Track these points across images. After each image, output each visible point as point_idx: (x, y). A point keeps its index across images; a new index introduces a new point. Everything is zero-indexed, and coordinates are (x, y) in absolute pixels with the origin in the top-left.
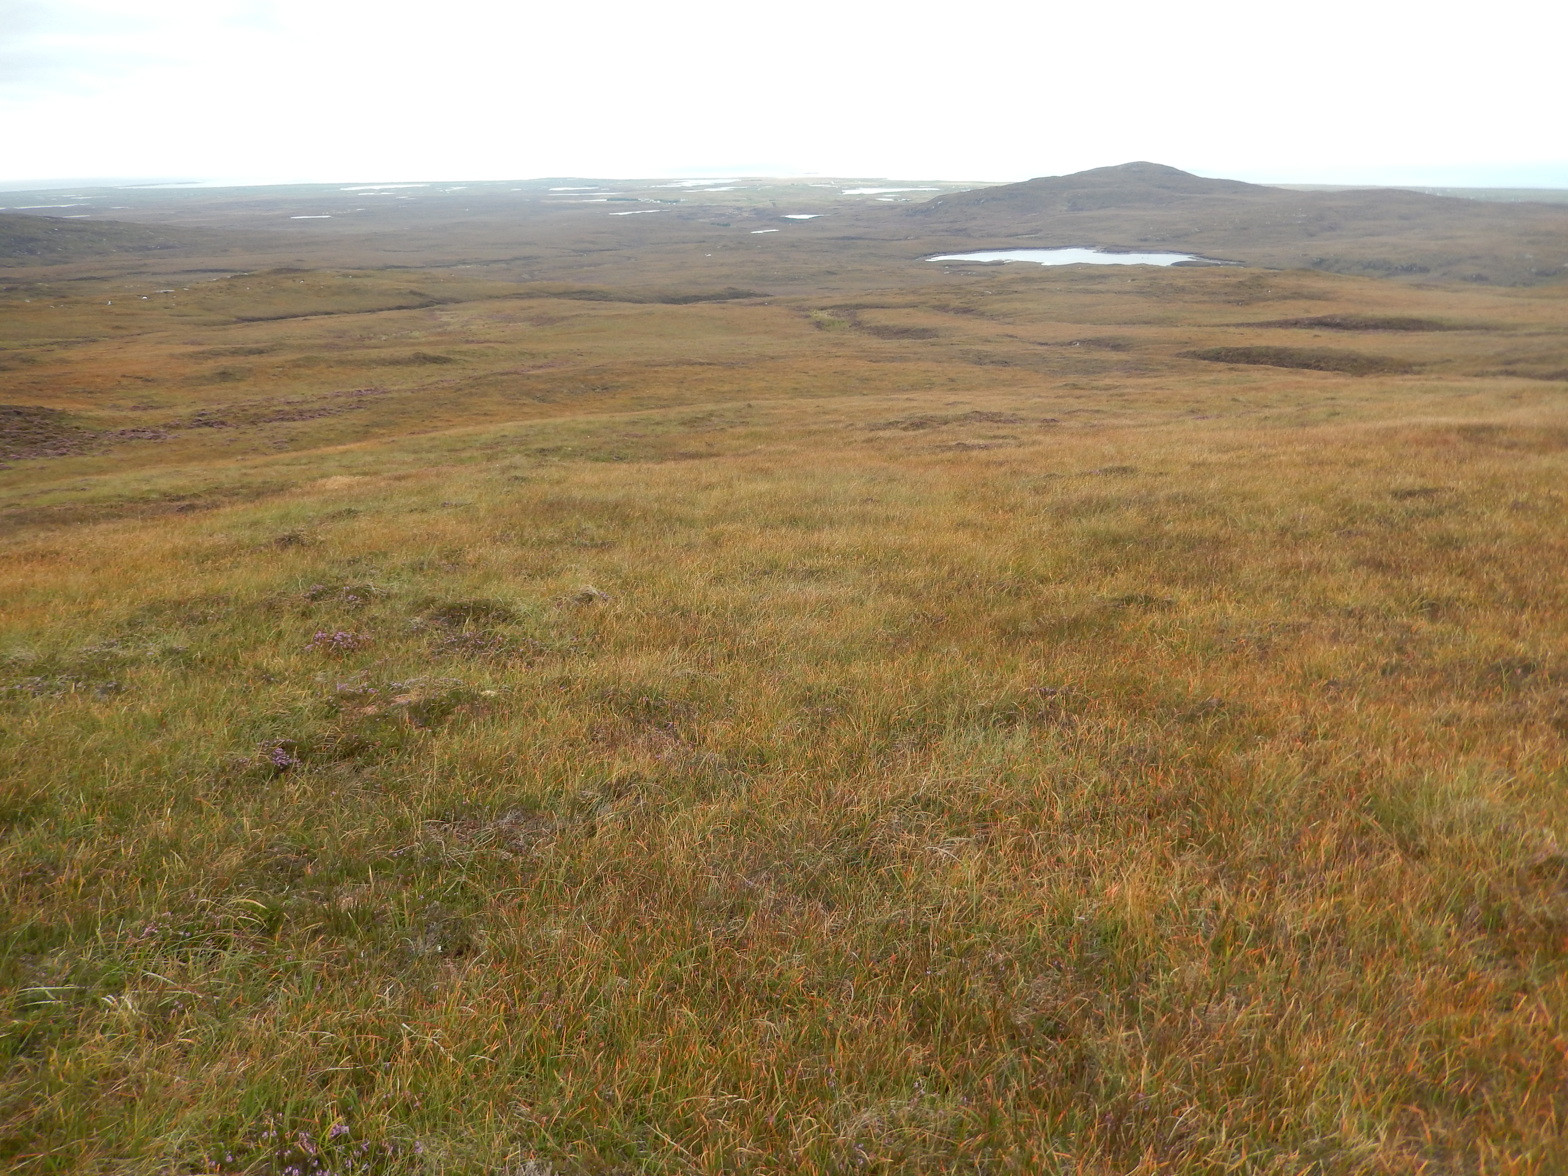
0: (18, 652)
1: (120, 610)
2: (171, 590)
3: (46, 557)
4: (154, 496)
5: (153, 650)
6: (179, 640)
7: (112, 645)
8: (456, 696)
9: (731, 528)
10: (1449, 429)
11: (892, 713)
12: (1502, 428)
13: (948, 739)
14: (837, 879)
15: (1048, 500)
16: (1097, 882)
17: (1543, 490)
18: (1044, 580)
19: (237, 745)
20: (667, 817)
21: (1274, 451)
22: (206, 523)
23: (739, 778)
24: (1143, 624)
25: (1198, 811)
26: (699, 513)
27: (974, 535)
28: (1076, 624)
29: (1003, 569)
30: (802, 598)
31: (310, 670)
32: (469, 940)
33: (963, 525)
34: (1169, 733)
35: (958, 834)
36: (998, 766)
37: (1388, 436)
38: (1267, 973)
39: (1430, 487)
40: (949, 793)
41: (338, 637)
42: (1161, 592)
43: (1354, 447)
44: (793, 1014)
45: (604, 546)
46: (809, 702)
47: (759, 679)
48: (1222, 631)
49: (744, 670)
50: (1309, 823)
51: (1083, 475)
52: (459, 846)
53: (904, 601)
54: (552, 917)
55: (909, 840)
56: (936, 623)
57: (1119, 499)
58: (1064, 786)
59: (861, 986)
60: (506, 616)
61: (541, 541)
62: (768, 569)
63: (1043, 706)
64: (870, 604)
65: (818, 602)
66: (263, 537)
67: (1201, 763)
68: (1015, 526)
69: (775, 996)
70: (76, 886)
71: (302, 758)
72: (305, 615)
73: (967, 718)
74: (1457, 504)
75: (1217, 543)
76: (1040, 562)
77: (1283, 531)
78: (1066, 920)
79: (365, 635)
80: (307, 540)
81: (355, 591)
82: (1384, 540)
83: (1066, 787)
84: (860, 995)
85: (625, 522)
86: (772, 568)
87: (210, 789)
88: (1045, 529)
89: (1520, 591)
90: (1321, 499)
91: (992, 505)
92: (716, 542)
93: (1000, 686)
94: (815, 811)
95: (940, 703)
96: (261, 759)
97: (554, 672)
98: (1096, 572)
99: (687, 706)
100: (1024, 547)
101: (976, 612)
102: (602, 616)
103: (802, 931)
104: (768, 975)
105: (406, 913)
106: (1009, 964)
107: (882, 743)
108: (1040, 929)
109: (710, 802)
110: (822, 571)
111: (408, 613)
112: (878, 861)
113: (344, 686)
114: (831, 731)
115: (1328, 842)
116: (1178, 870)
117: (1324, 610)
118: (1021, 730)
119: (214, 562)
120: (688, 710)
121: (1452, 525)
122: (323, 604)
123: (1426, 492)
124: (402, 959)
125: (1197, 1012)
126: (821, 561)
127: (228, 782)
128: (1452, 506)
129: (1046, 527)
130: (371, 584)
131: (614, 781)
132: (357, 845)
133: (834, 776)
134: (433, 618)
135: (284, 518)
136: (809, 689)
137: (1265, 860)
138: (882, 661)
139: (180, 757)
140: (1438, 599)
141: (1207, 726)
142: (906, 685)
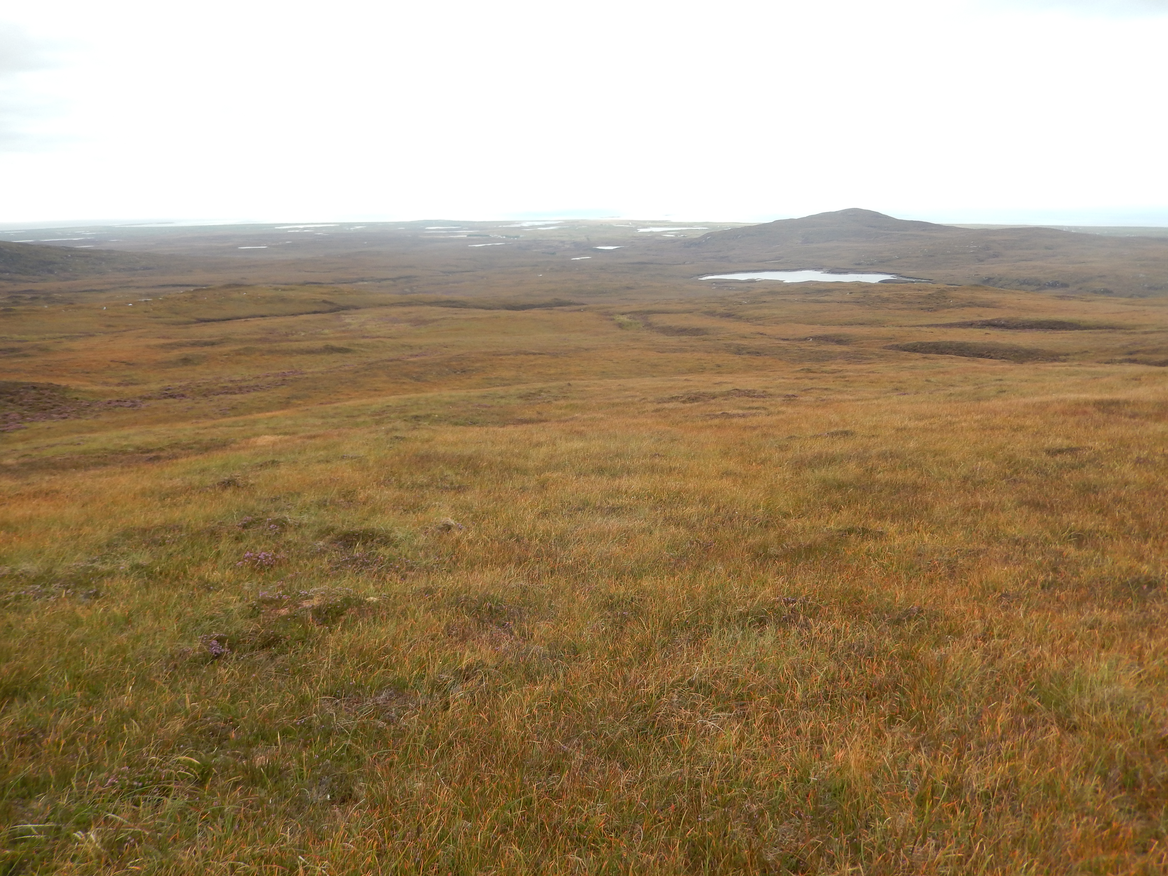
0: (25, 566)
1: (102, 535)
2: (140, 520)
3: (48, 494)
4: (130, 449)
5: (124, 565)
6: (143, 558)
7: (94, 561)
8: (347, 601)
9: (555, 475)
10: (1087, 403)
11: (672, 616)
12: (1127, 402)
13: (715, 636)
14: (630, 745)
15: (790, 455)
16: (828, 748)
17: (1159, 449)
18: (787, 515)
19: (183, 638)
20: (503, 695)
21: (957, 420)
22: (167, 470)
23: (557, 666)
24: (861, 549)
25: (904, 694)
26: (531, 464)
27: (735, 481)
28: (811, 550)
29: (756, 507)
30: (607, 529)
31: (240, 581)
32: (351, 790)
33: (727, 474)
34: (881, 633)
35: (721, 710)
36: (752, 657)
37: (1042, 408)
38: (958, 822)
39: (1074, 446)
40: (715, 678)
41: (262, 556)
42: (875, 525)
43: (1017, 416)
44: (597, 851)
45: (460, 489)
46: (611, 607)
47: (573, 589)
48: (920, 555)
49: (562, 582)
50: (989, 703)
51: (815, 437)
52: (346, 717)
53: (683, 531)
54: (414, 774)
55: (685, 715)
56: (706, 548)
57: (842, 455)
58: (802, 673)
59: (648, 830)
60: (386, 541)
61: (414, 484)
62: (581, 506)
63: (786, 611)
64: (657, 533)
65: (618, 532)
66: (209, 480)
67: (905, 657)
68: (765, 474)
69: (582, 836)
70: (58, 746)
71: (231, 648)
72: (238, 539)
73: (729, 620)
74: (1095, 459)
75: (916, 488)
76: (783, 502)
77: (966, 479)
78: (804, 779)
79: (282, 554)
80: (241, 483)
81: (276, 522)
82: (1041, 486)
83: (804, 674)
84: (648, 837)
85: (476, 471)
86: (584, 506)
87: (162, 671)
88: (787, 477)
89: (1143, 525)
90: (993, 456)
91: (748, 459)
92: (543, 486)
93: (753, 596)
94: (615, 692)
95: (709, 610)
96: (200, 649)
97: (421, 583)
98: (826, 510)
99: (520, 609)
100: (771, 491)
101: (736, 540)
102: (458, 542)
103: (604, 785)
104: (578, 821)
105: (305, 769)
106: (761, 814)
107: (665, 639)
108: (785, 786)
109: (536, 684)
110: (621, 508)
111: (315, 538)
112: (661, 731)
113: (265, 594)
114: (627, 630)
115: (1003, 718)
116: (890, 740)
117: (997, 539)
118: (770, 629)
119: (172, 499)
120: (521, 613)
121: (1092, 475)
122: (251, 531)
123: (1071, 450)
124: (300, 805)
125: (905, 852)
126: (621, 500)
127: (175, 667)
128: (1090, 461)
129: (788, 476)
130: (287, 516)
131: (464, 667)
132: (269, 716)
133: (629, 664)
134: (333, 542)
135: (224, 467)
136: (611, 598)
137: (957, 732)
138: (666, 577)
139: (141, 647)
140: (1081, 531)
141: (911, 628)
142: (683, 595)
